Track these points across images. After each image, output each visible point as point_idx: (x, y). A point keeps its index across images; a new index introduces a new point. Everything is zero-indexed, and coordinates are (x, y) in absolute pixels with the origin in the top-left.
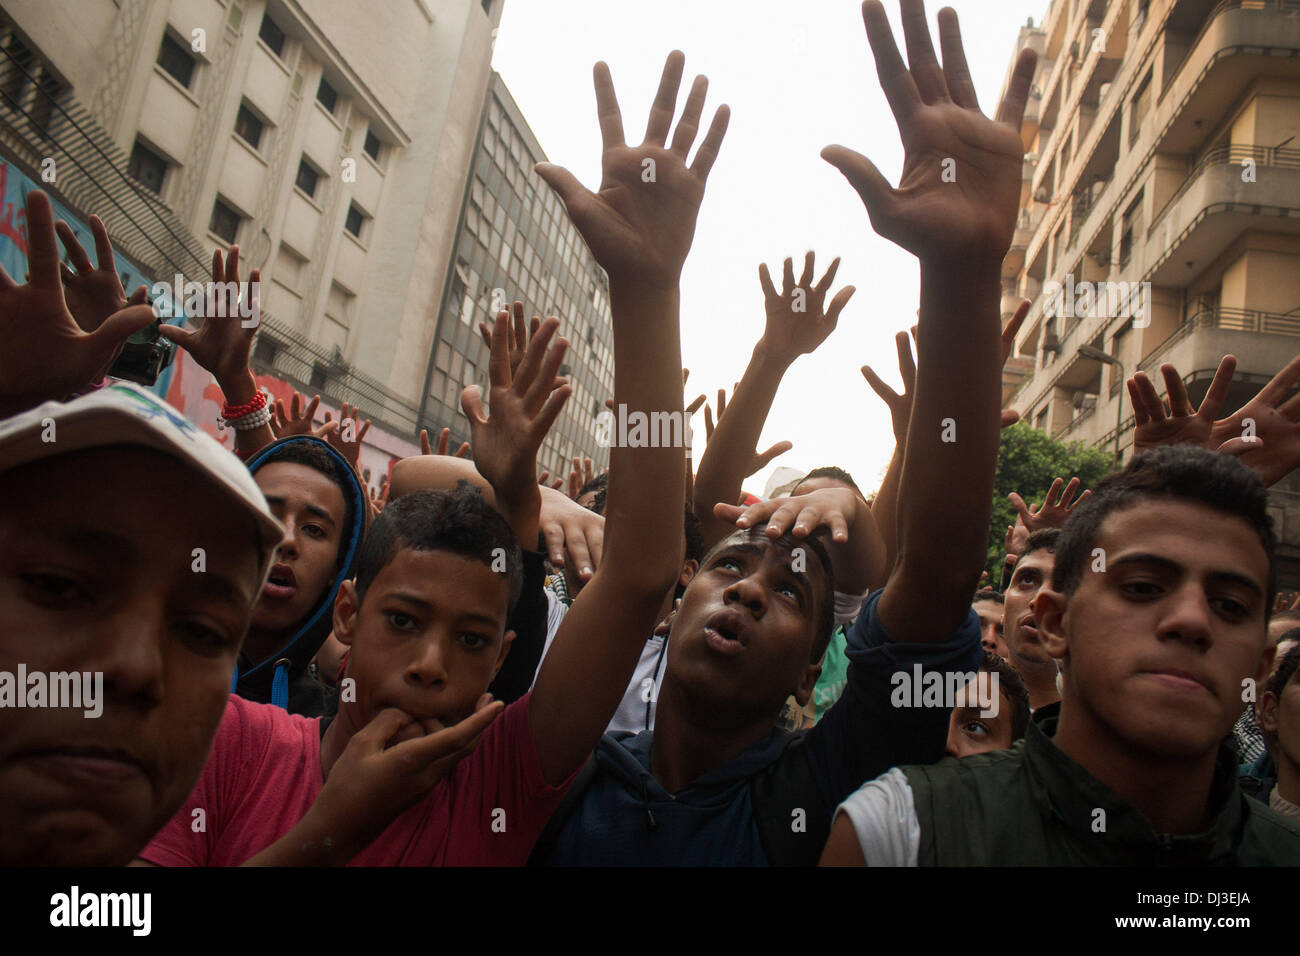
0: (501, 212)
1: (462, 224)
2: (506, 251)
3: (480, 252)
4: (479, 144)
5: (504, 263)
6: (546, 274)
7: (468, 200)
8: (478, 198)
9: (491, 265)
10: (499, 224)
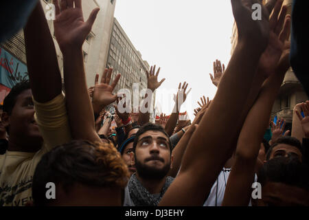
0: (118, 51)
1: (109, 55)
2: (120, 60)
3: (114, 61)
4: (112, 35)
5: (119, 63)
6: (129, 65)
7: (110, 49)
8: (112, 48)
9: (116, 64)
10: (117, 54)
